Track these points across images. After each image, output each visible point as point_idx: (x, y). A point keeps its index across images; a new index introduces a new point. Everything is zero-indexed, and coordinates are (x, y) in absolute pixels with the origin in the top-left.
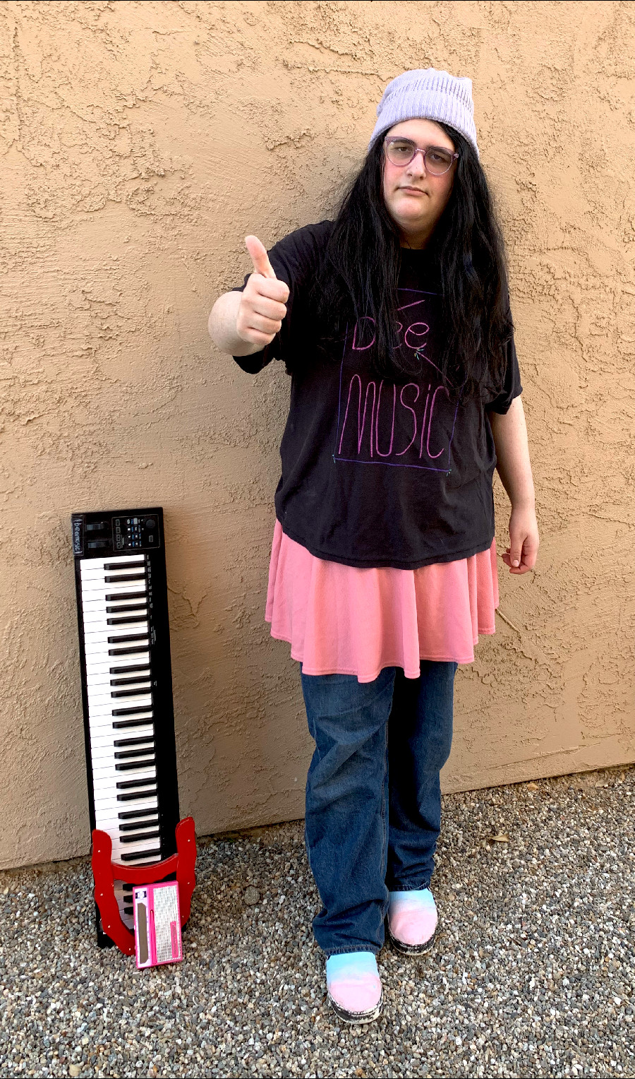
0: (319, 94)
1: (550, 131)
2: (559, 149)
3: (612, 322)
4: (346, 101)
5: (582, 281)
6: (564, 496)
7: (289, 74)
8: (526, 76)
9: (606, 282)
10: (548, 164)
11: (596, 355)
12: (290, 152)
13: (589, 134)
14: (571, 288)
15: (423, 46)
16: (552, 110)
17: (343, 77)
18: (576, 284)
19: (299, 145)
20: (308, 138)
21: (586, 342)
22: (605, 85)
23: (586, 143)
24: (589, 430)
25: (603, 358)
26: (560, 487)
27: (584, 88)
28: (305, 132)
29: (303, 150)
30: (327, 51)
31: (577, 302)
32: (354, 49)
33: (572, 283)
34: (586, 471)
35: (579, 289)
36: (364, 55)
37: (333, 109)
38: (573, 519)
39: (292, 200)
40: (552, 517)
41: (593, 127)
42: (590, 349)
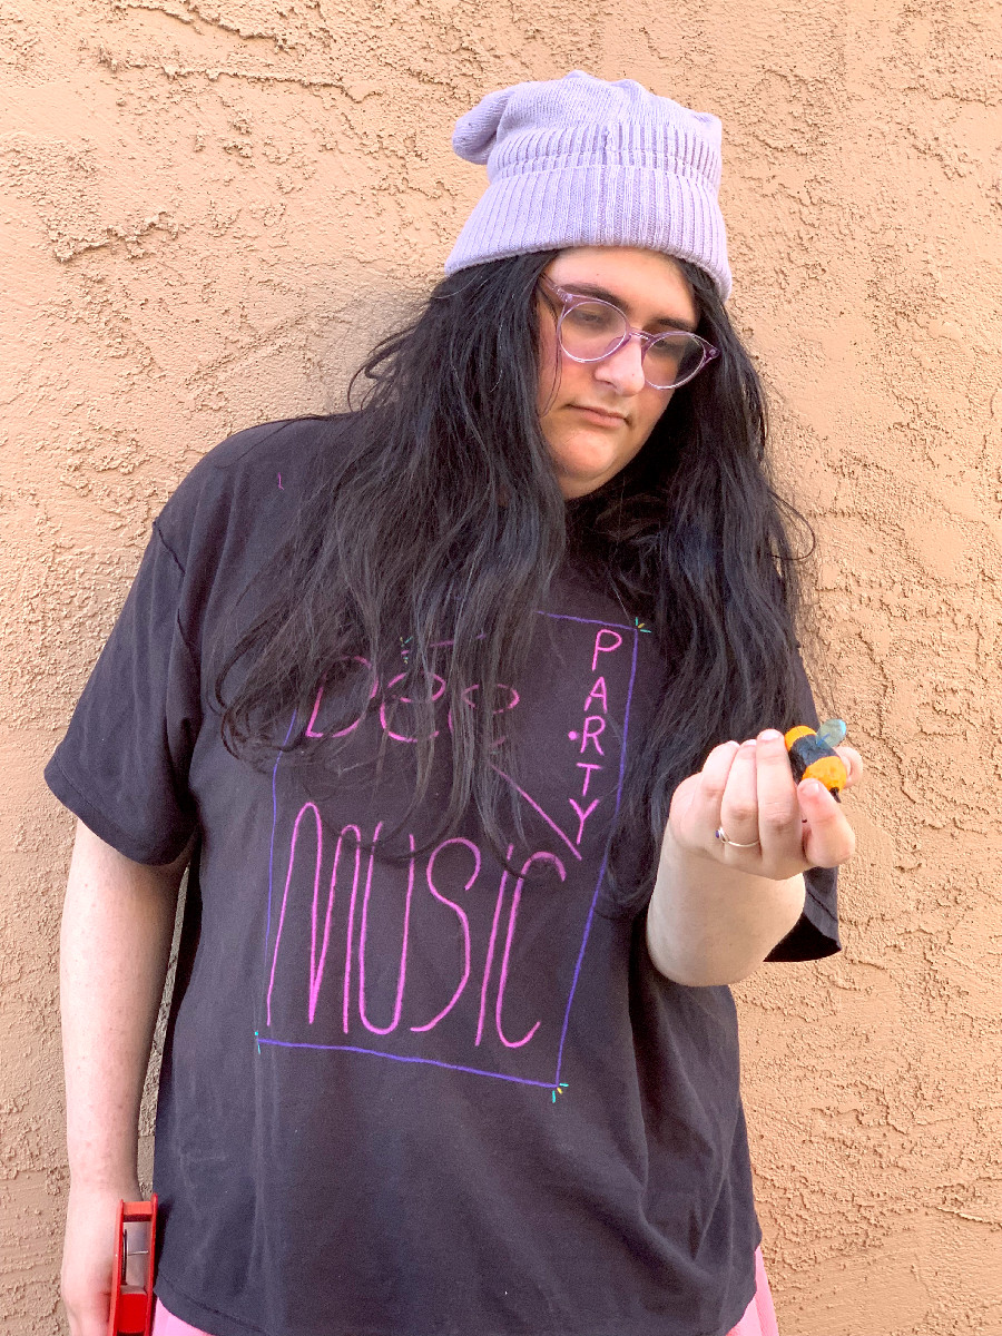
0: (192, 130)
1: (790, 226)
2: (815, 270)
3: (978, 703)
4: (260, 149)
5: (892, 598)
6: (868, 1159)
7: (115, 82)
8: (721, 93)
9: (956, 602)
10: (786, 306)
11: (942, 787)
12: (116, 268)
13: (891, 233)
14: (866, 615)
15: (456, 19)
16: (794, 174)
17: (251, 92)
18: (878, 605)
19: (139, 251)
20: (164, 236)
21: (910, 753)
22: (929, 118)
23: (886, 256)
24: (932, 985)
25: (961, 796)
26: (859, 1133)
27: (875, 123)
28: (155, 219)
29: (152, 263)
30: (213, 29)
31: (881, 650)
32: (278, 27)
33: (865, 601)
34: (929, 1094)
35: (884, 616)
36: (306, 40)
37: (229, 167)
38: (897, 1224)
39: (122, 384)
40: (839, 1218)
41: (900, 219)
42: (921, 771)
